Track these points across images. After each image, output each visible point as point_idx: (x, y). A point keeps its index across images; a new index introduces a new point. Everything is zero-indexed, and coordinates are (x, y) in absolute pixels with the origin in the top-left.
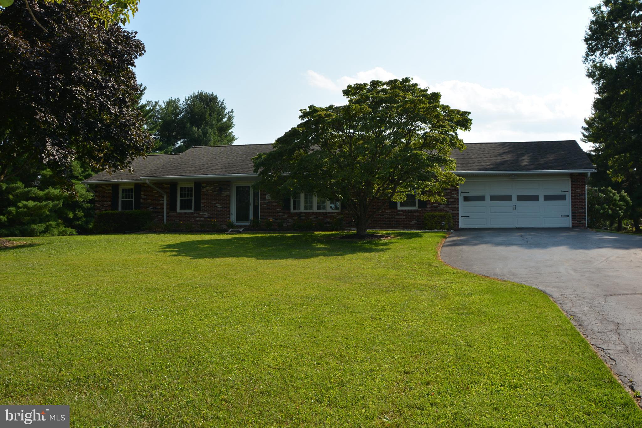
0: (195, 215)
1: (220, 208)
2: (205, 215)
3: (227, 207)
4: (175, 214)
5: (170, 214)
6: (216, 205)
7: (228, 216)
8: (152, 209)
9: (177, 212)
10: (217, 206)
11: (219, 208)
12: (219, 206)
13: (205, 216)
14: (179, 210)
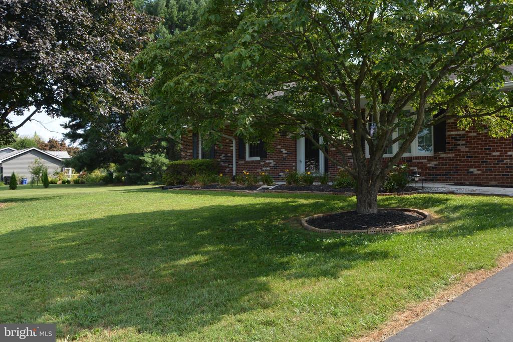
0: (262, 163)
1: (286, 153)
2: (271, 163)
3: (294, 152)
4: (243, 162)
5: (239, 163)
6: (282, 150)
7: (294, 164)
8: (224, 157)
9: (245, 161)
10: (282, 152)
11: (284, 153)
12: (284, 151)
13: (271, 165)
14: (248, 158)
